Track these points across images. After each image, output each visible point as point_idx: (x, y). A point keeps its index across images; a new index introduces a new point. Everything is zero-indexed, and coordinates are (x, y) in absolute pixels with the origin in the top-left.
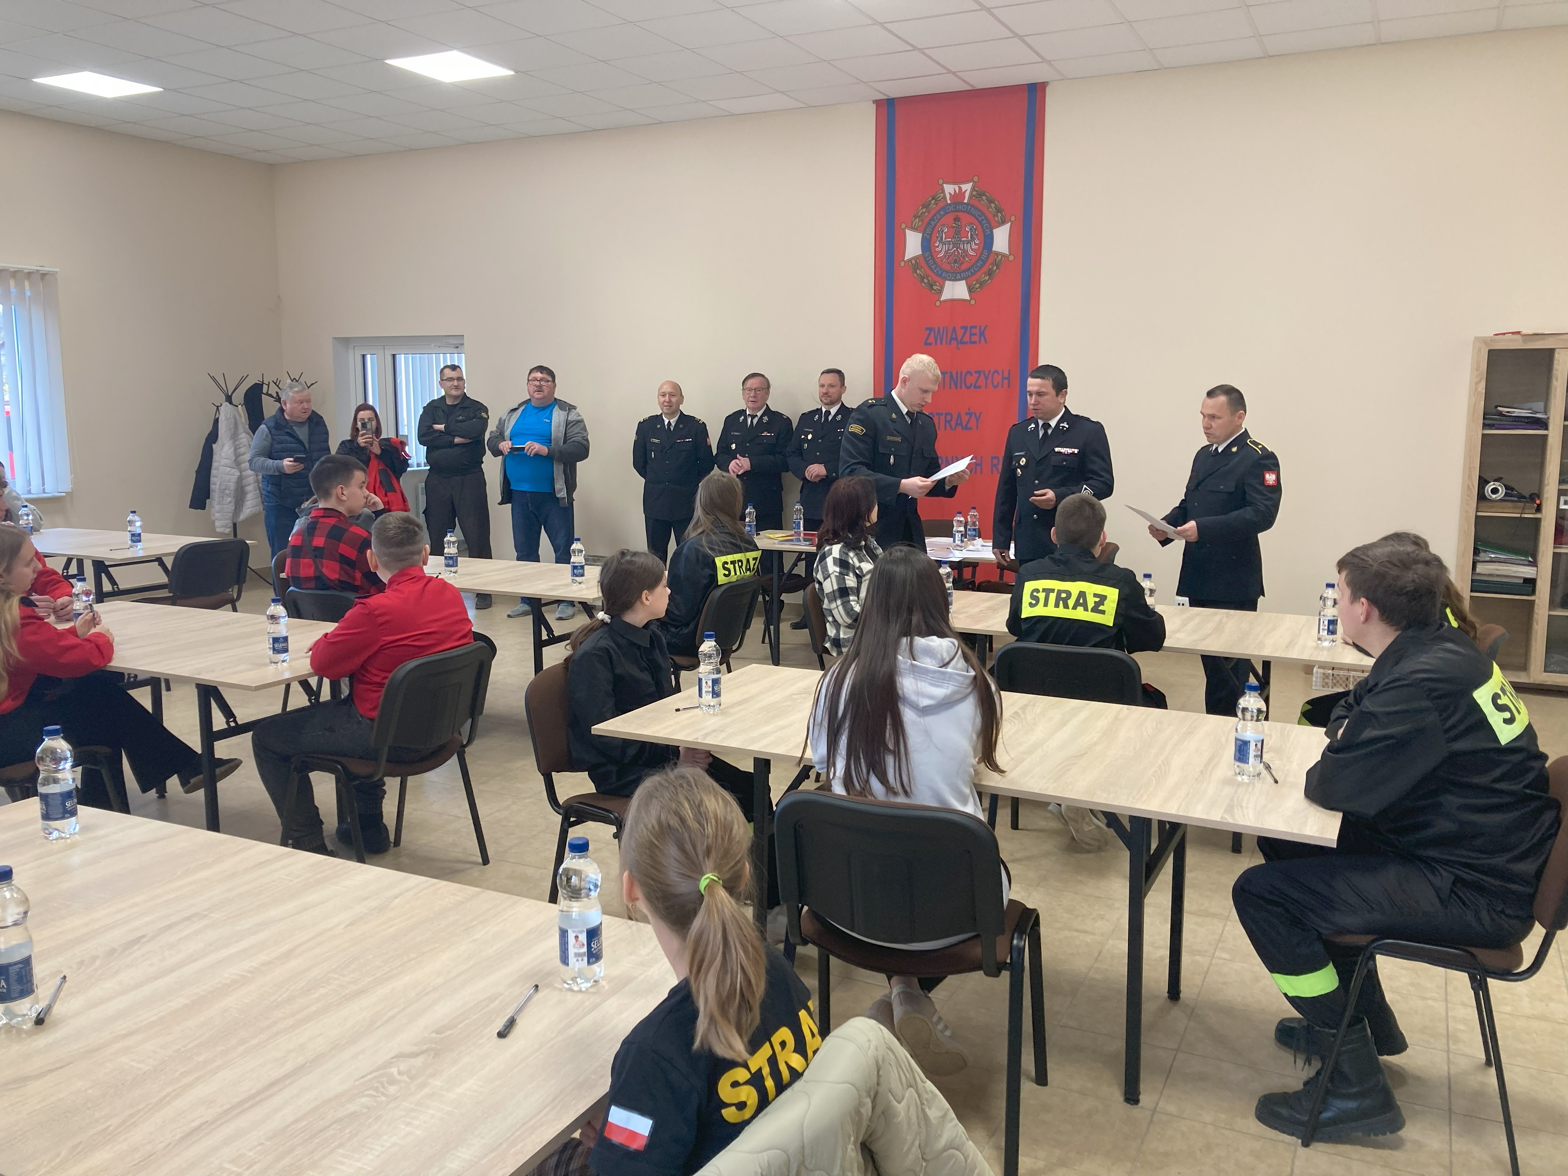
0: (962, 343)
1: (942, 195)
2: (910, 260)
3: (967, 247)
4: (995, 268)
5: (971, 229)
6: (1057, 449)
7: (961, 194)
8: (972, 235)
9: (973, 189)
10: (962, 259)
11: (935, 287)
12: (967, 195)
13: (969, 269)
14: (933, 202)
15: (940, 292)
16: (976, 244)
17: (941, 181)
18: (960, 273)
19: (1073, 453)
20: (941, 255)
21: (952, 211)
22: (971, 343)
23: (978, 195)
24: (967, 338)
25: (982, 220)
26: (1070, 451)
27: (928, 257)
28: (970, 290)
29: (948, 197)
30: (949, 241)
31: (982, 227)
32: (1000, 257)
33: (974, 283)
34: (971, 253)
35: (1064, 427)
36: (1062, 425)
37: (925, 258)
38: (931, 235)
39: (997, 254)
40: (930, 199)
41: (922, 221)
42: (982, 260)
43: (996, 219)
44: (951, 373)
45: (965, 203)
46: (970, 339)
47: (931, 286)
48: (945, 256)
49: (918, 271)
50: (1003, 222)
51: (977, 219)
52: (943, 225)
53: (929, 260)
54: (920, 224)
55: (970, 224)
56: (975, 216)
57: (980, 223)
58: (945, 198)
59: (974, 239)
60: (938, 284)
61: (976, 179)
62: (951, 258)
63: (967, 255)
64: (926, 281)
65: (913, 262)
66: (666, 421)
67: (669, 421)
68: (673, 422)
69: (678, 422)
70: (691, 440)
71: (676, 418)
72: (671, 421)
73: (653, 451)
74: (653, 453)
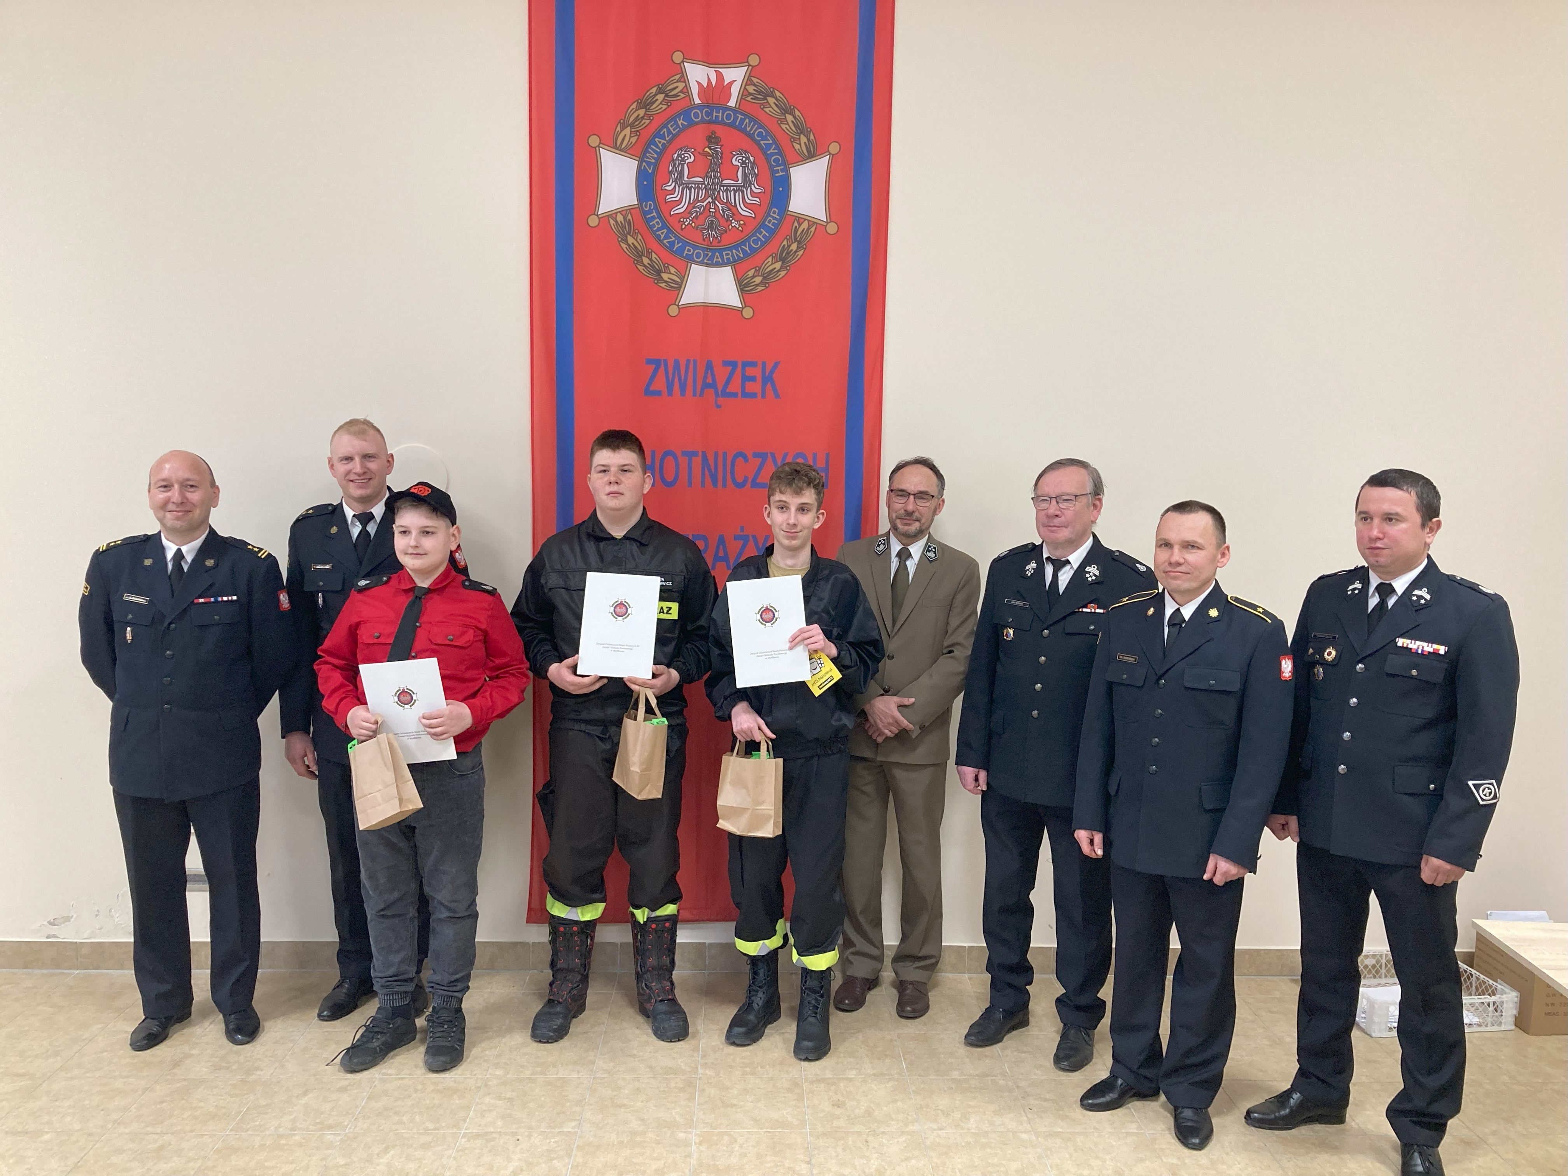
0: (725, 394)
1: (681, 85)
2: (612, 215)
3: (736, 199)
4: (794, 247)
5: (744, 163)
6: (1401, 642)
7: (721, 89)
8: (745, 176)
9: (748, 80)
10: (723, 222)
11: (665, 276)
12: (735, 90)
13: (739, 245)
14: (660, 97)
15: (679, 287)
16: (753, 194)
17: (678, 57)
18: (720, 251)
19: (1435, 653)
20: (681, 209)
21: (703, 121)
22: (745, 395)
23: (759, 93)
24: (735, 386)
25: (769, 146)
26: (1428, 648)
27: (650, 211)
28: (743, 286)
29: (695, 90)
30: (698, 183)
31: (769, 161)
32: (805, 225)
33: (751, 273)
34: (744, 212)
35: (1420, 597)
36: (1416, 592)
37: (645, 213)
38: (656, 165)
39: (799, 219)
40: (654, 90)
41: (637, 133)
42: (767, 229)
43: (797, 147)
44: (704, 455)
45: (730, 108)
46: (743, 387)
47: (659, 273)
48: (688, 212)
49: (630, 240)
50: (811, 155)
51: (758, 143)
52: (686, 148)
53: (653, 218)
54: (634, 140)
55: (742, 151)
56: (751, 136)
57: (764, 151)
58: (687, 90)
59: (751, 184)
60: (672, 270)
61: (754, 60)
62: (701, 218)
63: (736, 214)
64: (646, 261)
65: (620, 218)
66: (171, 548)
67: (179, 550)
68: (188, 552)
69: (203, 552)
70: (235, 598)
71: (198, 543)
72: (184, 549)
73: (129, 624)
74: (129, 629)
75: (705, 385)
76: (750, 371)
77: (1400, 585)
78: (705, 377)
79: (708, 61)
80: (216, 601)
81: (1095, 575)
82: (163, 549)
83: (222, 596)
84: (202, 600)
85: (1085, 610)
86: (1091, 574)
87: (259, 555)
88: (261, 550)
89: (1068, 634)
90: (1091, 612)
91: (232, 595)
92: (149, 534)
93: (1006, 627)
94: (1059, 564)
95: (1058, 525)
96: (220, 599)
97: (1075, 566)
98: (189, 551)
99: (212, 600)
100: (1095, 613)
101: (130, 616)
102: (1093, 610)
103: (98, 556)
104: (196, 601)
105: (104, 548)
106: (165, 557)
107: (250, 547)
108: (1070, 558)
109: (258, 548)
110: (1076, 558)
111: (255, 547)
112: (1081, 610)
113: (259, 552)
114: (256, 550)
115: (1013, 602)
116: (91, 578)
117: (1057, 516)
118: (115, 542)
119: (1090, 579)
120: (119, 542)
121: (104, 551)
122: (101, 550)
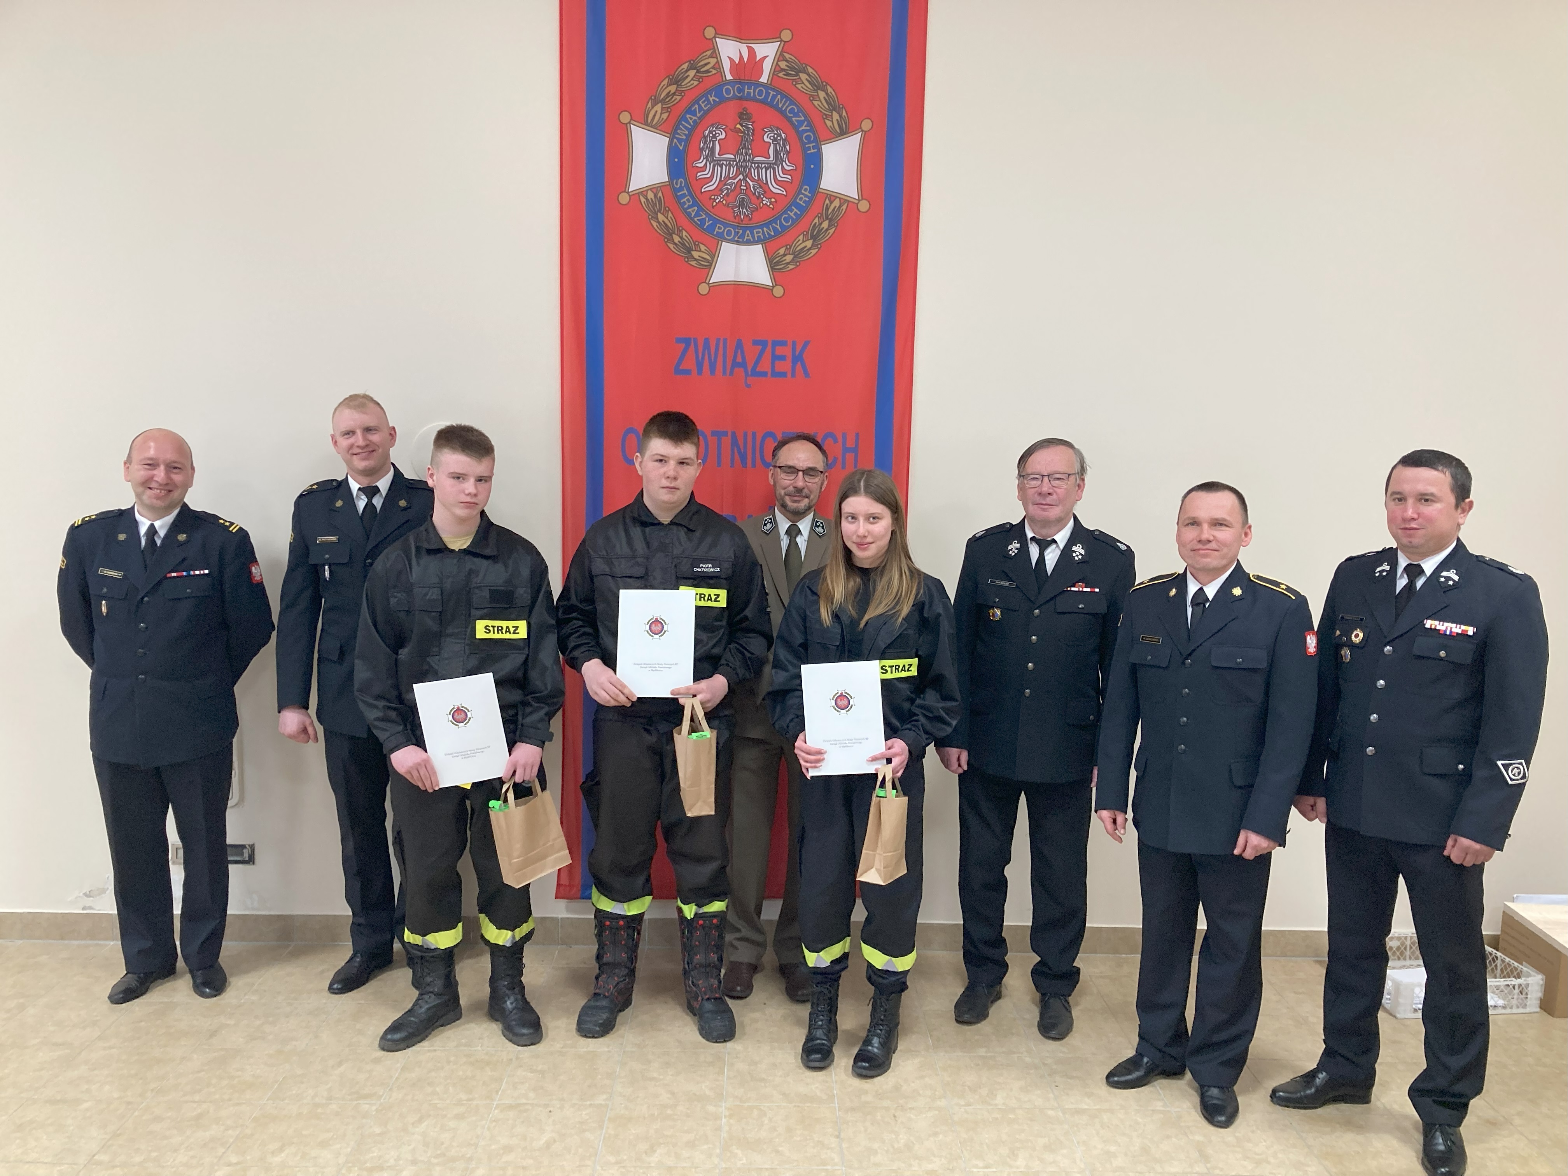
0: (755, 373)
1: (713, 61)
2: (643, 192)
3: (767, 176)
4: (825, 225)
5: (775, 140)
6: (1429, 624)
7: (753, 65)
8: (776, 153)
9: (780, 56)
10: (753, 198)
11: (695, 254)
12: (767, 66)
13: (770, 223)
14: (692, 73)
15: (709, 265)
16: (784, 171)
17: (710, 32)
18: (751, 229)
19: (1464, 635)
20: (712, 186)
21: (735, 98)
22: (775, 374)
23: (792, 69)
24: (765, 365)
25: (801, 123)
26: (1457, 629)
27: (681, 189)
28: (773, 264)
29: (727, 66)
30: (729, 160)
31: (801, 140)
32: (836, 203)
33: (782, 251)
34: (776, 189)
35: (1448, 578)
36: (1444, 574)
37: (675, 191)
38: (688, 142)
39: (831, 196)
40: (685, 66)
41: (668, 110)
42: (798, 206)
43: (829, 123)
44: (734, 435)
45: (762, 85)
46: (773, 367)
47: (689, 250)
48: (719, 190)
49: (661, 217)
50: (843, 132)
51: (790, 120)
52: (717, 124)
53: (684, 195)
54: (665, 116)
55: (774, 128)
56: (782, 113)
57: (796, 128)
58: (718, 66)
59: (782, 161)
60: (703, 248)
61: (786, 35)
62: (732, 195)
63: (767, 192)
64: (676, 239)
65: (651, 195)
66: (144, 524)
67: (152, 525)
68: (161, 527)
69: (175, 528)
70: (207, 572)
71: (170, 518)
72: (157, 524)
73: (104, 598)
74: (104, 602)
75: (735, 364)
76: (780, 350)
77: (1429, 566)
78: (735, 356)
79: (740, 36)
80: (189, 575)
81: (1080, 554)
82: (136, 524)
83: (194, 570)
84: (174, 574)
85: (1073, 589)
86: (1078, 553)
87: (231, 529)
88: (232, 524)
89: (1059, 613)
90: (1079, 591)
91: (203, 569)
92: (123, 509)
93: (993, 607)
94: (1044, 544)
95: (1051, 503)
96: (192, 573)
97: (1062, 546)
98: (162, 525)
99: (185, 574)
100: (1082, 591)
101: (105, 590)
102: (1081, 589)
103: (75, 532)
104: (169, 575)
105: (80, 523)
106: (138, 533)
107: (222, 521)
108: (1056, 538)
109: (229, 522)
110: (1062, 537)
111: (226, 521)
112: (1069, 589)
113: (230, 526)
114: (227, 524)
115: (998, 582)
116: (66, 552)
117: (1049, 494)
118: (90, 517)
119: (1077, 558)
120: (94, 517)
121: (79, 526)
122: (76, 525)
